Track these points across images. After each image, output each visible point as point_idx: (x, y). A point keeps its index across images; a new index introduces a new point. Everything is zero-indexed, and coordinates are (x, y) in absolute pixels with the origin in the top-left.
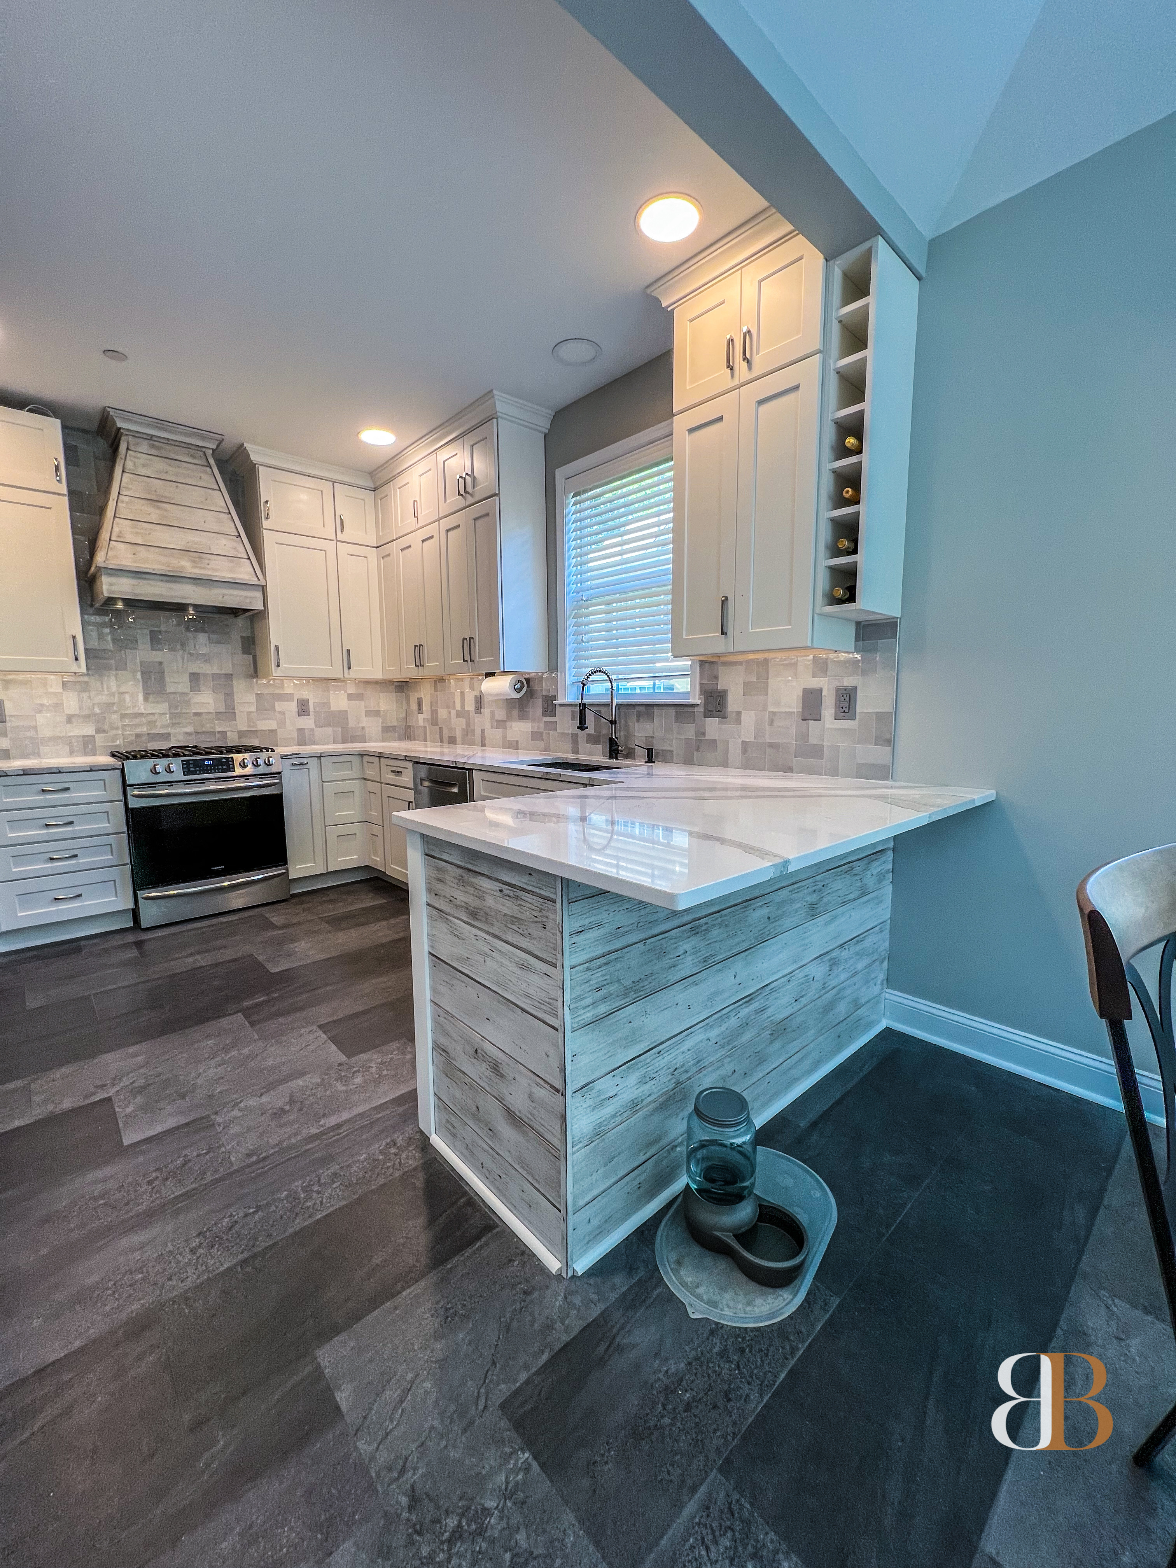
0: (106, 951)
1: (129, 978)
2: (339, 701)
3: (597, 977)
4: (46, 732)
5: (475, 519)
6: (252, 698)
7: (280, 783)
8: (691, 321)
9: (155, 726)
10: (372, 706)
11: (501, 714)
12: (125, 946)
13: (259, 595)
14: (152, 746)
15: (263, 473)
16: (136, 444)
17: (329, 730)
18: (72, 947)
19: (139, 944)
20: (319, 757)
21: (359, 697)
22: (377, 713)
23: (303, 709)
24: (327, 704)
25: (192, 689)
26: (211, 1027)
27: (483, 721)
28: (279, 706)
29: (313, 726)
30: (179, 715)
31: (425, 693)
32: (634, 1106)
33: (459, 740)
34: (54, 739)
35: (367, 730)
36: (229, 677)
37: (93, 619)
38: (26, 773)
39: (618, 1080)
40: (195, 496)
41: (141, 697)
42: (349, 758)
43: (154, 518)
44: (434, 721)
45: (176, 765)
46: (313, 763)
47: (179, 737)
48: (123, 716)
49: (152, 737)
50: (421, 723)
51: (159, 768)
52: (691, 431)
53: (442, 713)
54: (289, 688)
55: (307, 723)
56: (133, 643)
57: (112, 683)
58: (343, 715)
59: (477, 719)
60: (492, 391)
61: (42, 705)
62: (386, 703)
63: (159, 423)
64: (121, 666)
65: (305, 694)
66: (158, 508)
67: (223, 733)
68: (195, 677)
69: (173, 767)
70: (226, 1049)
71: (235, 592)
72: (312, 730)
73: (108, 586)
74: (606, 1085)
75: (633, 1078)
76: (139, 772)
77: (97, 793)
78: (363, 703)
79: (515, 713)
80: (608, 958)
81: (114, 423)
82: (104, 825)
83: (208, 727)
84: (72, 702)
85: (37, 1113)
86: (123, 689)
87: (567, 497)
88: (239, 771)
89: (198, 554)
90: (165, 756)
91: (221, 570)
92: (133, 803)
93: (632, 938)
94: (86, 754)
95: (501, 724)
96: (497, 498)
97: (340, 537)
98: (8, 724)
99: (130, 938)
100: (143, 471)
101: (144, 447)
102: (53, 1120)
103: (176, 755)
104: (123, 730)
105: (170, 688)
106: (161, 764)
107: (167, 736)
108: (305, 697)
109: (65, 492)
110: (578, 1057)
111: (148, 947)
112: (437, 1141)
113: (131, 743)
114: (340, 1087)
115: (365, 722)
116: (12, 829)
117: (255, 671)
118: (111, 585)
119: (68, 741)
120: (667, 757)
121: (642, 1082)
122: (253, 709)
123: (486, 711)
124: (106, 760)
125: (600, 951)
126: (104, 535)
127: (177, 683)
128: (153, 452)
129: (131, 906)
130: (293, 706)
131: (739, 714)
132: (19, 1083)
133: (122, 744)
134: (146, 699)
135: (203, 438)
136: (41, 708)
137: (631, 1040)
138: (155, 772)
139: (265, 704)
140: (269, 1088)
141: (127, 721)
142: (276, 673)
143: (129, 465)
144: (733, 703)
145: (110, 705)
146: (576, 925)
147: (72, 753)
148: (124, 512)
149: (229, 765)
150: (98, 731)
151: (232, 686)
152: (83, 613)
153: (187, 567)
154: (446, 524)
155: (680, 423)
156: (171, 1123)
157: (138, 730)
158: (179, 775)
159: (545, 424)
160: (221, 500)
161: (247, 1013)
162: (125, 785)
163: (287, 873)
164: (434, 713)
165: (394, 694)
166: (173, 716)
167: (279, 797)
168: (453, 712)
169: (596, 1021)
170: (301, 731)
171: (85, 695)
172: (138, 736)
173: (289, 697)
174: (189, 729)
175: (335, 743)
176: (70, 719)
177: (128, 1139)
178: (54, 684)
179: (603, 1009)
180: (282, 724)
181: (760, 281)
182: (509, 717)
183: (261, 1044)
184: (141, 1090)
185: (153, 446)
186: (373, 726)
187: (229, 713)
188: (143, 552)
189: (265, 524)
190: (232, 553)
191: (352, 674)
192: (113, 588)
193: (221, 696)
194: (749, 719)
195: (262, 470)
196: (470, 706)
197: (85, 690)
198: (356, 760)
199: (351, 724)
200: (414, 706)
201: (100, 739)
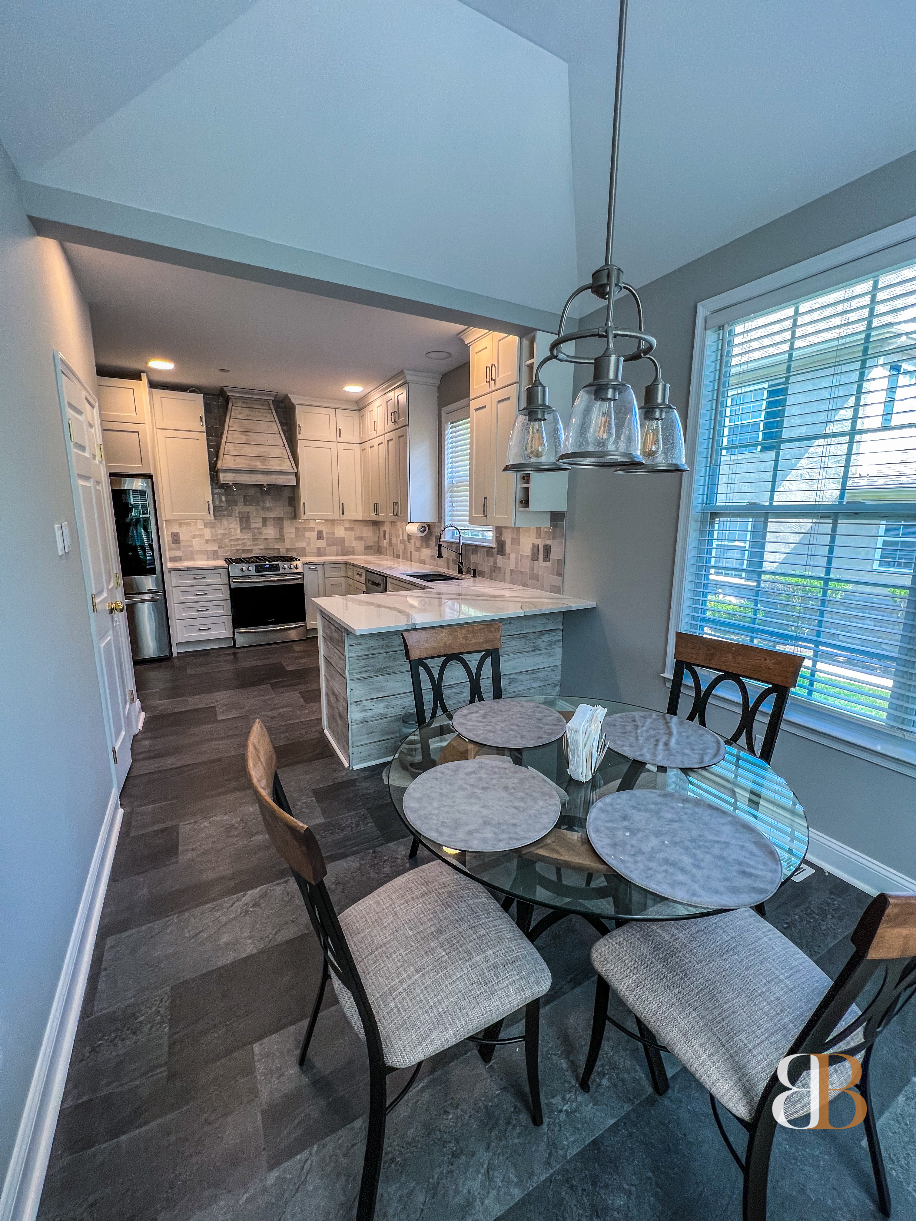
0: (220, 655)
1: (228, 667)
2: (340, 532)
3: (362, 663)
4: (196, 548)
5: (399, 437)
6: (293, 531)
7: (303, 579)
8: (476, 353)
9: (245, 546)
10: (358, 534)
11: (418, 544)
12: (229, 654)
13: (294, 477)
14: (244, 556)
15: (298, 409)
16: (236, 402)
17: (334, 548)
18: (206, 652)
19: (235, 654)
20: (323, 564)
21: (352, 529)
22: (361, 538)
23: (320, 536)
24: (333, 533)
25: (263, 526)
26: (255, 688)
27: (411, 547)
28: (307, 534)
29: (325, 546)
30: (256, 539)
31: (387, 528)
32: (383, 716)
33: (401, 557)
34: (200, 552)
35: (356, 548)
36: (281, 519)
37: (217, 491)
38: (188, 569)
39: (374, 704)
40: (263, 426)
41: (239, 531)
42: (340, 565)
43: (243, 441)
44: (390, 544)
45: (252, 568)
46: (320, 567)
47: (257, 550)
48: (231, 540)
49: (244, 551)
50: (385, 545)
51: (244, 569)
52: (477, 410)
53: (394, 540)
54: (312, 525)
55: (322, 544)
56: (235, 503)
57: (225, 522)
58: (342, 539)
59: (408, 544)
60: (402, 371)
61: (194, 535)
62: (367, 532)
63: (247, 391)
64: (230, 515)
65: (321, 528)
66: (246, 435)
67: (278, 549)
68: (265, 520)
69: (251, 568)
70: (261, 696)
71: (281, 477)
72: (325, 548)
73: (224, 478)
74: (369, 704)
75: (381, 705)
76: (235, 570)
77: (217, 580)
78: (353, 532)
79: (424, 544)
80: (367, 657)
81: (226, 393)
82: (219, 596)
83: (271, 546)
84: (207, 533)
85: (189, 708)
86: (231, 526)
87: (447, 424)
88: (281, 571)
89: (264, 458)
90: (247, 562)
91: (274, 465)
92: (233, 586)
93: (381, 651)
94: (214, 559)
95: (418, 549)
96: (407, 427)
97: (339, 440)
98: (181, 544)
99: (231, 651)
100: (240, 417)
101: (240, 404)
102: (196, 710)
103: (253, 562)
104: (231, 547)
105: (253, 526)
106: (245, 566)
107: (250, 551)
108: (321, 530)
109: (205, 430)
110: (354, 691)
111: (239, 655)
112: (326, 732)
113: (234, 554)
114: (298, 713)
115: (354, 543)
116: (183, 596)
117: (295, 516)
118: (224, 477)
119: (206, 552)
120: (482, 574)
121: (385, 707)
122: (294, 536)
123: (412, 541)
124: (222, 563)
125: (363, 653)
126: (221, 452)
127: (256, 523)
128: (243, 405)
129: (232, 636)
130: (315, 534)
131: (509, 554)
132: (184, 698)
133: (229, 555)
134: (241, 531)
135: (268, 395)
136: (194, 537)
137: (380, 690)
138: (242, 570)
139: (300, 533)
140: (272, 710)
141: (233, 543)
142: (303, 517)
143: (233, 414)
144: (508, 548)
145: (224, 534)
146: (351, 643)
147: (208, 559)
148: (230, 439)
149: (276, 568)
150: (219, 548)
151: (283, 524)
152: (212, 489)
153: (259, 466)
154: (388, 436)
155: (473, 405)
156: (235, 716)
157: (238, 548)
158: (253, 572)
159: (437, 383)
160: (276, 427)
161: (272, 685)
162: (229, 577)
163: (306, 625)
164: (391, 539)
165: (371, 528)
166: (254, 540)
167: (301, 586)
168: (399, 540)
169: (362, 679)
170: (319, 548)
171: (213, 530)
172: (238, 550)
173: (312, 530)
174: (262, 547)
175: (337, 555)
176: (207, 541)
177: (219, 718)
178: (200, 525)
179: (365, 675)
180: (309, 544)
181: (499, 341)
182: (422, 546)
183: (274, 696)
184: (226, 705)
185: (244, 403)
186: (359, 546)
187: (281, 538)
188: (238, 459)
189: (299, 436)
190: (281, 456)
191: (345, 517)
192: (225, 479)
193: (278, 529)
194: (513, 556)
195: (297, 407)
196: (406, 538)
197: (213, 527)
198: (343, 566)
199: (347, 544)
200: (382, 535)
201: (221, 553)
